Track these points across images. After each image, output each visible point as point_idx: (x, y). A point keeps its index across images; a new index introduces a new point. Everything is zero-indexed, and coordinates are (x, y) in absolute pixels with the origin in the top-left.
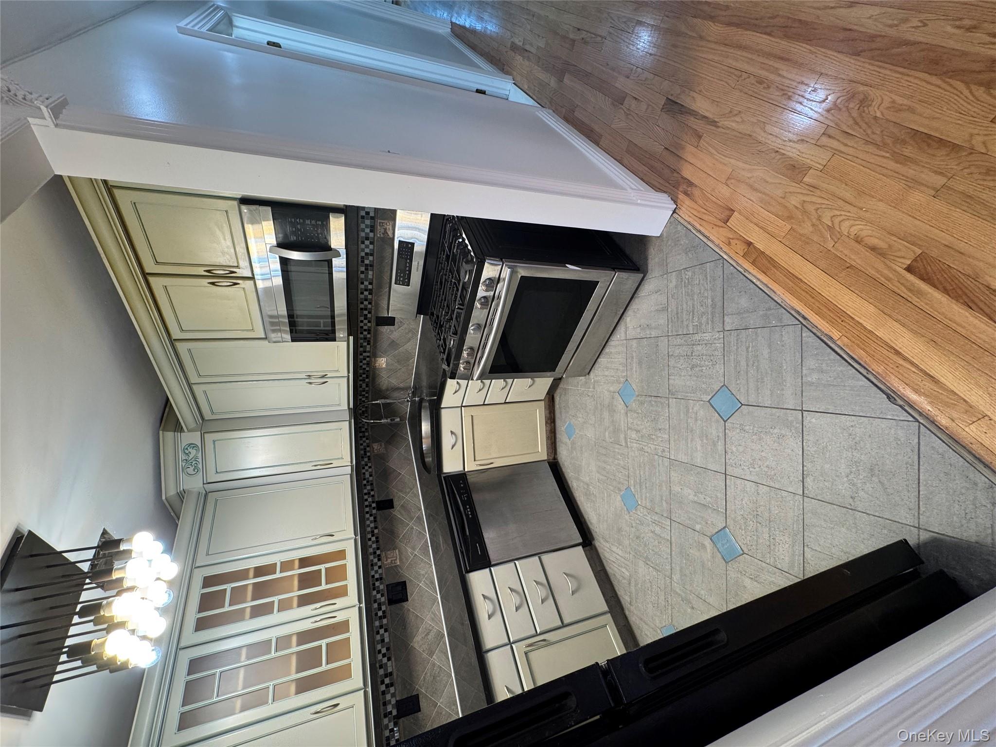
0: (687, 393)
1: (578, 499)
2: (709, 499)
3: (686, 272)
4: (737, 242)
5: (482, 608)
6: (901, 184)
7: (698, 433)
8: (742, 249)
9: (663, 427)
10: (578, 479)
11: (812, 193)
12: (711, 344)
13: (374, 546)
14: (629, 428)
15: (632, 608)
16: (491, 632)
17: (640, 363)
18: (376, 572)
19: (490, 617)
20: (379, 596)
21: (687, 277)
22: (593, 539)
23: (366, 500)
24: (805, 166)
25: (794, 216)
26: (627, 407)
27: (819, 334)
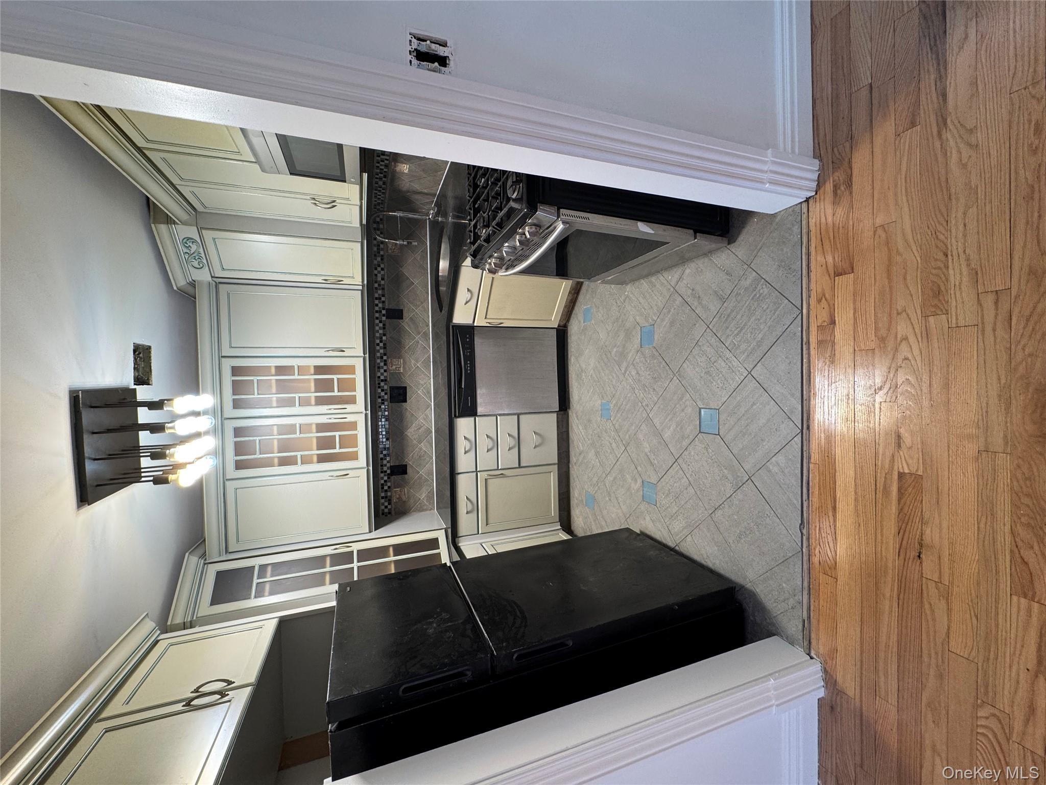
0: (690, 386)
1: (570, 372)
2: (656, 462)
3: (764, 286)
4: (826, 306)
5: (461, 445)
6: (977, 416)
7: (678, 419)
8: (824, 319)
9: (657, 390)
10: (577, 358)
11: (920, 340)
12: (733, 372)
13: (382, 351)
14: (633, 364)
15: (575, 467)
16: (464, 462)
17: (672, 323)
18: (382, 374)
19: (466, 452)
20: (383, 394)
21: (761, 292)
22: (569, 408)
23: (377, 305)
24: (946, 306)
25: (886, 342)
26: (641, 347)
27: (805, 449)
